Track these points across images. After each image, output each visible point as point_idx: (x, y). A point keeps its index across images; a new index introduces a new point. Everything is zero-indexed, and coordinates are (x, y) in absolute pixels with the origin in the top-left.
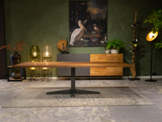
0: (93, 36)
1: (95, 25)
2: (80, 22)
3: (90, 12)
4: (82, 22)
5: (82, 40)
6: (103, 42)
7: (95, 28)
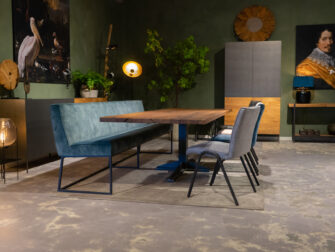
0: (53, 59)
1: (54, 34)
2: (32, 19)
3: (47, 3)
4: (36, 23)
5: (37, 64)
6: (65, 73)
7: (55, 42)
